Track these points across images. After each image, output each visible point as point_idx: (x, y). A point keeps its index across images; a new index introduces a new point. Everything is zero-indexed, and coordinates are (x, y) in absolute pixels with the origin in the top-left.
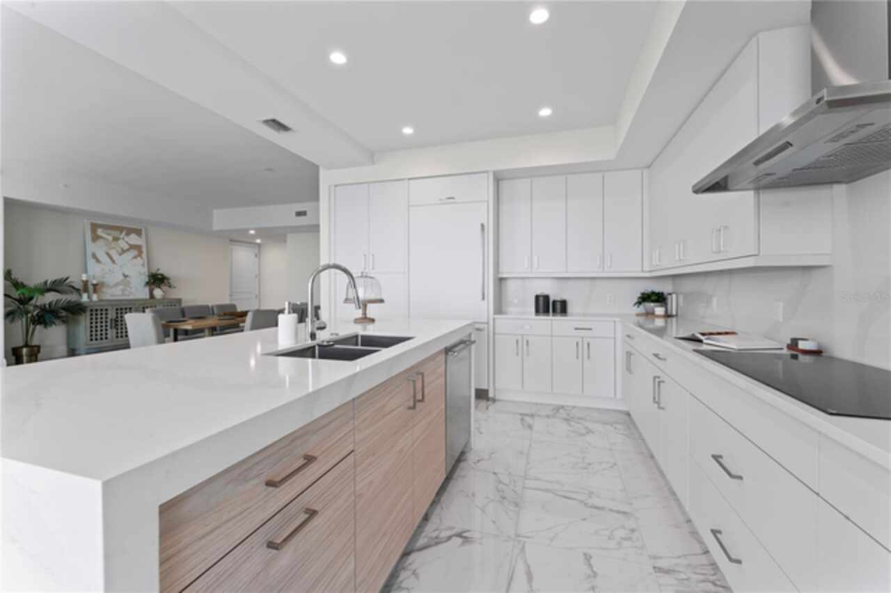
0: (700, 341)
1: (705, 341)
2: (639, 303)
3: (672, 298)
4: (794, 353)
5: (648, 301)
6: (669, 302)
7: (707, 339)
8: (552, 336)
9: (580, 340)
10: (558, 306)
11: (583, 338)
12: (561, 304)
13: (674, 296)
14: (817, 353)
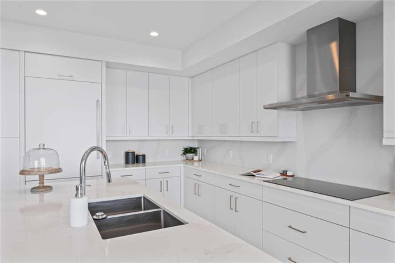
0: (254, 176)
1: (256, 176)
2: (184, 154)
3: (199, 150)
4: (285, 177)
5: (190, 153)
6: (198, 152)
7: (257, 174)
8: (146, 179)
9: (162, 180)
10: (141, 159)
11: (164, 178)
12: (142, 157)
13: (200, 149)
14: (293, 176)
